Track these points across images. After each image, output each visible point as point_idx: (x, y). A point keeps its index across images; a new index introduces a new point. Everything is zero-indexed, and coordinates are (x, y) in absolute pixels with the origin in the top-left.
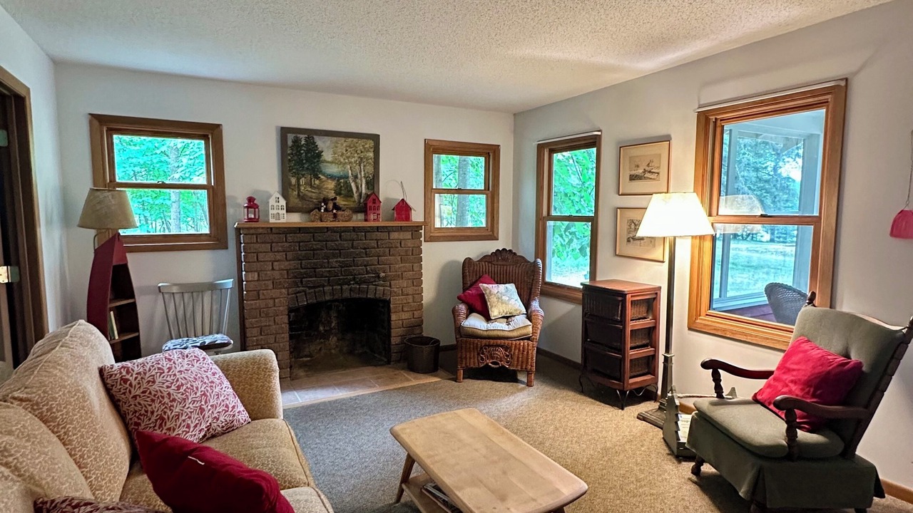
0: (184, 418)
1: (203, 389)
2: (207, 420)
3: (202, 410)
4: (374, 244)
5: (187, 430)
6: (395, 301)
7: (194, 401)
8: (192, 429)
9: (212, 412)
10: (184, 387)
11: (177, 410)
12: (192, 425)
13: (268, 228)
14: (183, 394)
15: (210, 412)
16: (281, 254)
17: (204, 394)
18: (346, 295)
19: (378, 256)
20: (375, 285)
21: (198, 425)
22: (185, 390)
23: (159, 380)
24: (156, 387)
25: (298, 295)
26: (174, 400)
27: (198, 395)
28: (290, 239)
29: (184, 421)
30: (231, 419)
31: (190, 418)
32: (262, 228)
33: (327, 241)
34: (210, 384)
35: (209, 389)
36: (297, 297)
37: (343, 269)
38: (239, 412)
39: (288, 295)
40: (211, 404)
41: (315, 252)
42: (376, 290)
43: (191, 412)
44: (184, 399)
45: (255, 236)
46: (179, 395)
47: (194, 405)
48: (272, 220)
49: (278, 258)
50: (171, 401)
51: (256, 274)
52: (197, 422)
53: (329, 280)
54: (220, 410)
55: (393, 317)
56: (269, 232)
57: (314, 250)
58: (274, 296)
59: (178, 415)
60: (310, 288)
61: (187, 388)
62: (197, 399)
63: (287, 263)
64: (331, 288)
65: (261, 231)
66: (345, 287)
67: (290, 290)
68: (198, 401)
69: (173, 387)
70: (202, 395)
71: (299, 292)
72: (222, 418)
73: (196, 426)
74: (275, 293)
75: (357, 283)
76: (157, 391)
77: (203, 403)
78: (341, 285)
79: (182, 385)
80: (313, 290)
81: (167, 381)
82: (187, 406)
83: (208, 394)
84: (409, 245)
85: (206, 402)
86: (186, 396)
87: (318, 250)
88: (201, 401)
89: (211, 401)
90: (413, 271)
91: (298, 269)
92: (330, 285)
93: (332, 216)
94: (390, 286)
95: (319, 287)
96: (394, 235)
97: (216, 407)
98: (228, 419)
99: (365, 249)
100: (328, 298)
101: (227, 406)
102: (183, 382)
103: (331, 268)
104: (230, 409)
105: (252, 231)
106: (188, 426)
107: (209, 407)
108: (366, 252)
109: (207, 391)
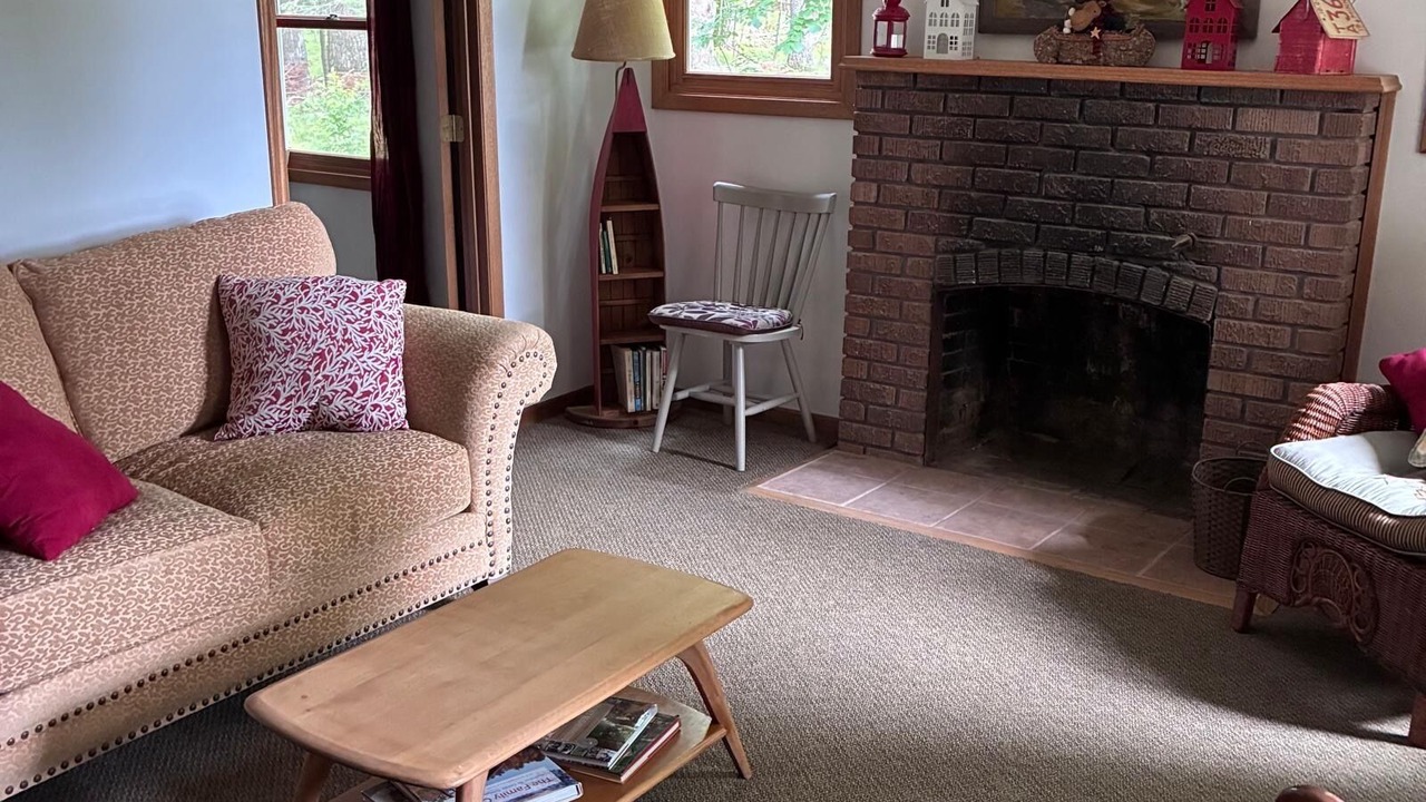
0: (275, 379)
1: (323, 346)
2: (311, 395)
3: (306, 378)
4: (1181, 140)
5: (274, 399)
6: (1228, 333)
7: (300, 360)
8: (281, 400)
9: (323, 387)
10: (294, 334)
11: (271, 365)
12: (284, 395)
13: (907, 74)
14: (287, 344)
15: (319, 385)
16: (931, 142)
17: (322, 355)
18: (1080, 280)
19: (1191, 182)
20: (1168, 269)
21: (295, 400)
22: (293, 339)
23: (266, 312)
24: (256, 322)
25: (959, 256)
26: (273, 349)
27: (310, 352)
28: (953, 107)
29: (274, 384)
30: (356, 410)
31: (283, 382)
32: (896, 73)
33: (1044, 119)
34: (341, 342)
35: (334, 350)
36: (955, 261)
37: (1078, 206)
38: (375, 406)
39: (937, 251)
40: (325, 373)
41: (1012, 147)
42: (1168, 285)
43: (288, 375)
44: (287, 352)
45: (880, 92)
46: (282, 344)
47: (297, 366)
48: (930, 54)
49: (925, 153)
50: (268, 350)
51: (874, 186)
52: (293, 392)
53: (1038, 229)
54: (339, 389)
55: (1214, 380)
56: (911, 84)
57: (1008, 141)
58: (905, 251)
59: (269, 373)
60: (990, 243)
61: (299, 336)
62: (306, 359)
63: (939, 169)
64: (1042, 253)
65: (891, 81)
66: (1078, 258)
67: (943, 240)
68: (304, 362)
69: (278, 330)
70: (315, 355)
71: (960, 250)
72: (338, 402)
73: (289, 398)
74: (906, 241)
75: (1114, 254)
76: (255, 329)
77: (312, 367)
78: (1070, 251)
79: (293, 329)
80: (994, 251)
81: (275, 318)
82: (286, 363)
83: (328, 358)
84: (1304, 157)
85: (317, 367)
86: (292, 347)
87: (1019, 143)
88: (310, 363)
89: (328, 368)
90: (1307, 246)
91: (964, 189)
92: (1040, 247)
93: (1090, 48)
94: (1218, 283)
95: (1008, 244)
96: (1255, 119)
97: (332, 382)
98: (351, 408)
99: (1148, 153)
100: (1030, 279)
101: (354, 387)
102: (297, 326)
103: (1047, 197)
104: (358, 394)
105: (874, 81)
106: (277, 395)
107: (320, 377)
108: (1153, 163)
109: (330, 351)
